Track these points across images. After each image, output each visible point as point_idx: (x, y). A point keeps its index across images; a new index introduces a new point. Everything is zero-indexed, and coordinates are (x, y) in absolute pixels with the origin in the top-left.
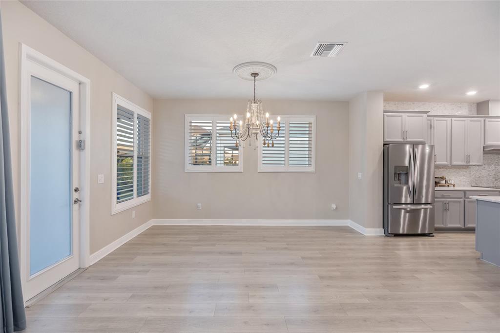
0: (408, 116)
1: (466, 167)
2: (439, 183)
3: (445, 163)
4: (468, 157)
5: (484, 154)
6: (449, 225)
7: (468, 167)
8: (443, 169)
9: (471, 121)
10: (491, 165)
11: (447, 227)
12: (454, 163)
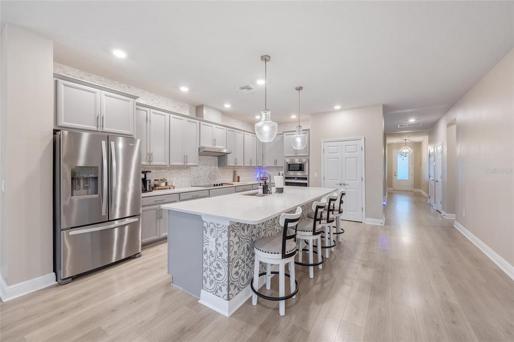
1: (185, 167)
2: (158, 186)
3: (164, 163)
4: (186, 157)
5: (199, 155)
6: (163, 234)
7: (187, 168)
8: (164, 170)
9: (188, 121)
10: (206, 166)
11: (161, 237)
12: (173, 163)
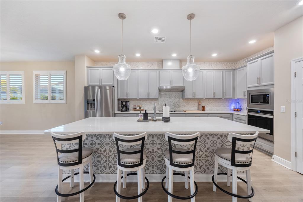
0: (103, 70)
2: (136, 109)
3: (135, 97)
4: (149, 93)
7: (157, 100)
8: (142, 101)
9: (151, 72)
10: (171, 98)
